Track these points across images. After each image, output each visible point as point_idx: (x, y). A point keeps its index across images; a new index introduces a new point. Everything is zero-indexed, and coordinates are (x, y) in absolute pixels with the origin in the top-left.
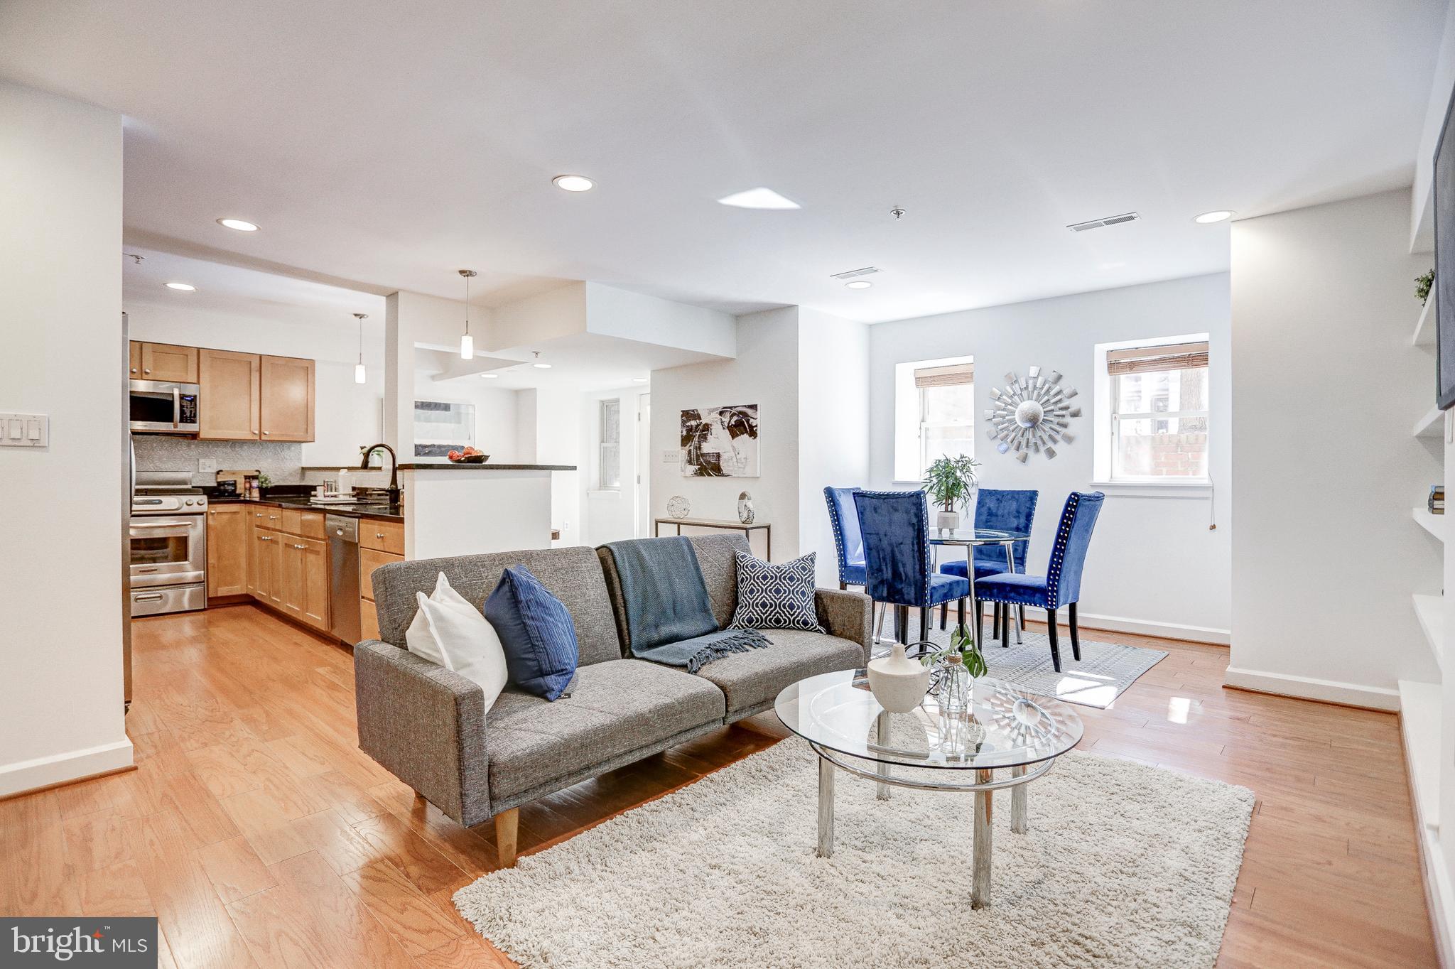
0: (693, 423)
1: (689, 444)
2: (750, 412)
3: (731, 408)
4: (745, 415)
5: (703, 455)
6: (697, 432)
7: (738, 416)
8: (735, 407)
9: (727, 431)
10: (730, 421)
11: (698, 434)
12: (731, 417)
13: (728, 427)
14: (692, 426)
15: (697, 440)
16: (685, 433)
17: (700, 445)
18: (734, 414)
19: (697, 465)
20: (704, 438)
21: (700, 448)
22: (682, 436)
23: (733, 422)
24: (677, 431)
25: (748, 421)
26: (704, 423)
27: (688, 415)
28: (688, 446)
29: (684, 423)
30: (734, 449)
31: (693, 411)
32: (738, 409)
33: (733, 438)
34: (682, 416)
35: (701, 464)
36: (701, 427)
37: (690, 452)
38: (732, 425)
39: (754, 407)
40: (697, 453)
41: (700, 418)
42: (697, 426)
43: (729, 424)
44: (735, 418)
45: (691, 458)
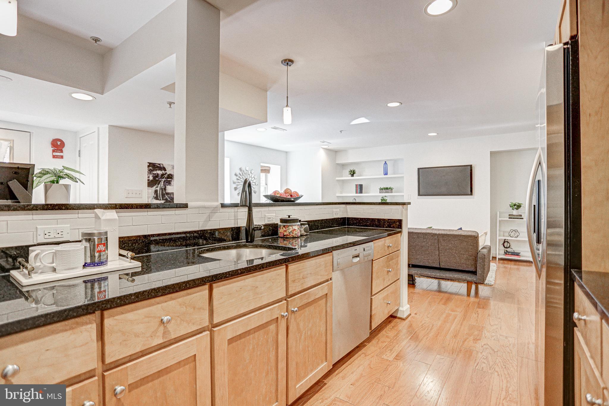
0: (160, 172)
1: (156, 186)
5: (167, 194)
6: (163, 178)
11: (164, 180)
14: (158, 174)
15: (162, 183)
16: (151, 178)
17: (165, 187)
19: (163, 200)
20: (169, 183)
21: (165, 189)
22: (148, 180)
24: (145, 176)
26: (168, 173)
27: (153, 167)
28: (154, 187)
29: (150, 171)
31: (160, 164)
34: (149, 166)
35: (166, 200)
36: (166, 176)
37: (156, 191)
40: (162, 192)
41: (165, 170)
42: (163, 175)
45: (157, 195)
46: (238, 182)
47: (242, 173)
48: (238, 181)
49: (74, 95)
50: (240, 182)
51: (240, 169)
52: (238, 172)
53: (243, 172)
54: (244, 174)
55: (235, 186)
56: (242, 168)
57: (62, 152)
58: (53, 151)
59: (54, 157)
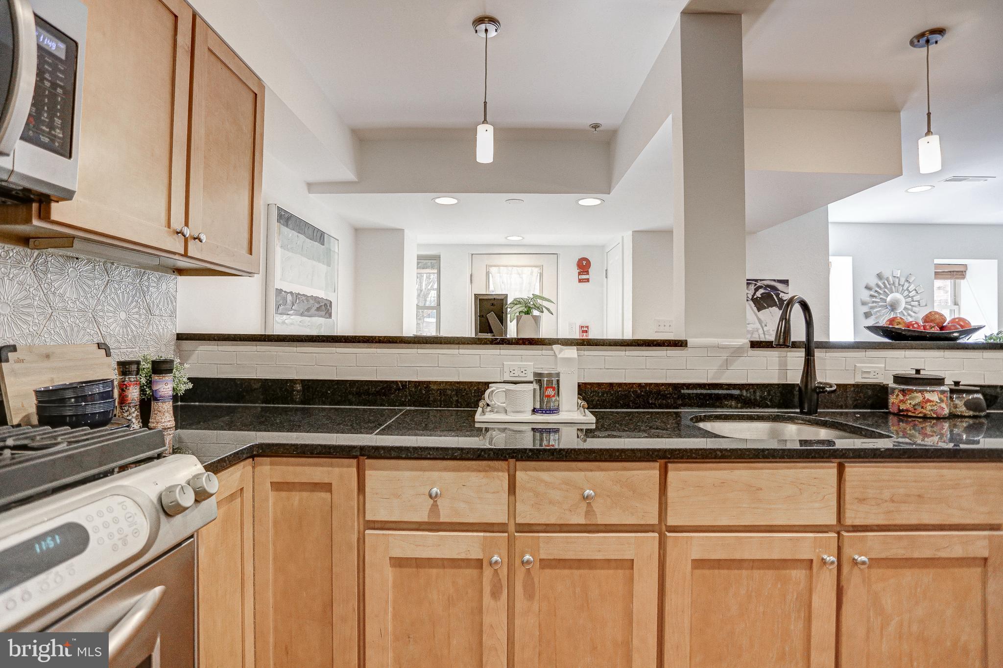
2: (780, 286)
3: (756, 280)
4: (774, 288)
7: (765, 289)
8: (761, 280)
9: (751, 303)
10: (755, 294)
12: (756, 290)
13: (752, 299)
18: (760, 287)
23: (758, 294)
25: (778, 295)
30: (759, 320)
32: (766, 283)
33: (759, 310)
38: (757, 297)
39: (786, 282)
43: (753, 296)
44: (761, 291)
46: (873, 302)
47: (884, 283)
48: (874, 299)
49: (581, 202)
50: (879, 302)
51: (880, 276)
52: (873, 281)
53: (886, 282)
54: (889, 284)
55: (865, 309)
56: (883, 272)
57: (588, 274)
58: (579, 274)
59: (580, 281)
